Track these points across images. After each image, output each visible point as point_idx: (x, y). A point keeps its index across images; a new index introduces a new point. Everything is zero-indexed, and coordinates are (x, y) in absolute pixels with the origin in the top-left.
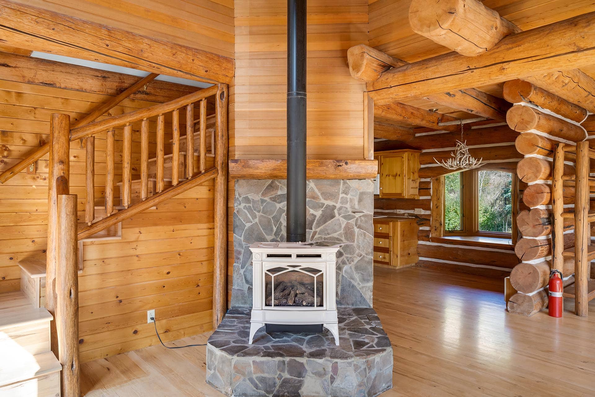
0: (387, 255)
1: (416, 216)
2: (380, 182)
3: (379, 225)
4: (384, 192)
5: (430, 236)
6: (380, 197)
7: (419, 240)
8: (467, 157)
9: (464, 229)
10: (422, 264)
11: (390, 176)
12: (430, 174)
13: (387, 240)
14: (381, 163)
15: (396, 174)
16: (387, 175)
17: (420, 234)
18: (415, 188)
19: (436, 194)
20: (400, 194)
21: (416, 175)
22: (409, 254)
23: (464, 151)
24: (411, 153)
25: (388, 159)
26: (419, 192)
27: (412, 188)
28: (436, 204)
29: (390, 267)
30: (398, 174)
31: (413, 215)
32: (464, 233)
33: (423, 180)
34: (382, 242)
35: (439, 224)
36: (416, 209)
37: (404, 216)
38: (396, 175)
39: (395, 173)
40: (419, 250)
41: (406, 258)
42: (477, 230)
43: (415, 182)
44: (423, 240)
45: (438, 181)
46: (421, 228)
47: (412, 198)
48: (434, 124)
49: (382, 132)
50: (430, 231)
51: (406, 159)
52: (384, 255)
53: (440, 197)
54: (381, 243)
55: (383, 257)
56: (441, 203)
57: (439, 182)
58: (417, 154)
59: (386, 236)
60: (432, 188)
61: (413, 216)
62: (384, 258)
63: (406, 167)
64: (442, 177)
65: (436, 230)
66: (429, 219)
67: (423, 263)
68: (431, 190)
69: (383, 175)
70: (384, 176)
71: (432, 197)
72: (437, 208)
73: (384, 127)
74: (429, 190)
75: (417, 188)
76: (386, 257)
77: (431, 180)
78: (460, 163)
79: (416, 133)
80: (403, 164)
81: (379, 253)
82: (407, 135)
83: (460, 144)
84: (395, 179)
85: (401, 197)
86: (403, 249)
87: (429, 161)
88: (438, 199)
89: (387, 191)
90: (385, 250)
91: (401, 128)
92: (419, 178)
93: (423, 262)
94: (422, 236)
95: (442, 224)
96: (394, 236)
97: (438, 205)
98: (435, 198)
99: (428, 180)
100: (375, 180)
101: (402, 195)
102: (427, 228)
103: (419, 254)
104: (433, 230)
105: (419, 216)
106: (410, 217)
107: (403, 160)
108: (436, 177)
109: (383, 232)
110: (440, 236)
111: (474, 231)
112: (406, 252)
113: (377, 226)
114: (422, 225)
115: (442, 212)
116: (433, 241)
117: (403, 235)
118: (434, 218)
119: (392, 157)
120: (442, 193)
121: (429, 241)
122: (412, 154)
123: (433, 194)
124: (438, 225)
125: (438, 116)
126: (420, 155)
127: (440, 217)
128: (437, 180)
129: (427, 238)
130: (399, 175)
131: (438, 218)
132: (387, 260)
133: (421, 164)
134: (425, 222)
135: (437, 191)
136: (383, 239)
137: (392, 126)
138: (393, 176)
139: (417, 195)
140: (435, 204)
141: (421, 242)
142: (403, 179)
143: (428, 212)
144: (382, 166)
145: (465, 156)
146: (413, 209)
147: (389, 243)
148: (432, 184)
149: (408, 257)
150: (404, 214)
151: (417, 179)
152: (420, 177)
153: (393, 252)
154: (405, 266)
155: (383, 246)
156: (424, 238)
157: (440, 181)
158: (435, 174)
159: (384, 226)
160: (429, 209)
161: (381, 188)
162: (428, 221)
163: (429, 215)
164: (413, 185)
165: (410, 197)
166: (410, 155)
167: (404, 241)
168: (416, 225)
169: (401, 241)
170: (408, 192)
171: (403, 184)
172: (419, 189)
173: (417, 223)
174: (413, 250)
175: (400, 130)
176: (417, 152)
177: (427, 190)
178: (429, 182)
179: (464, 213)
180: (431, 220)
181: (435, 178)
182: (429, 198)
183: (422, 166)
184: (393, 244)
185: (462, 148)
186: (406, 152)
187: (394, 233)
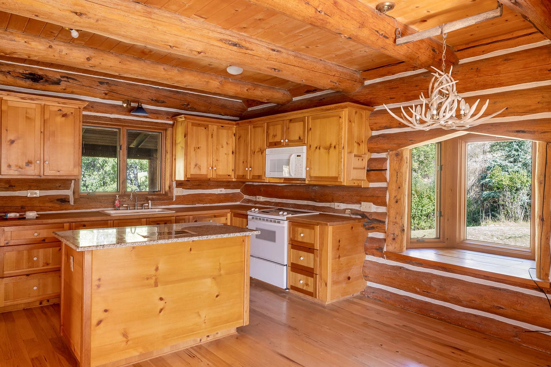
0: (311, 280)
1: (363, 215)
2: (307, 159)
3: (300, 229)
4: (312, 175)
5: (385, 249)
6: (307, 182)
7: (367, 254)
8: (453, 101)
9: (441, 236)
10: (371, 296)
11: (321, 148)
12: (386, 146)
13: (311, 255)
14: (309, 129)
15: (331, 145)
16: (316, 148)
17: (368, 245)
18: (361, 169)
19: (394, 179)
20: (336, 178)
21: (364, 147)
22: (349, 278)
23: (447, 90)
24: (354, 111)
25: (318, 121)
26: (368, 175)
27: (354, 168)
28: (395, 197)
29: (316, 300)
30: (333, 146)
31: (359, 213)
32: (441, 242)
33: (375, 156)
34: (304, 256)
35: (399, 230)
36: (362, 203)
37: (345, 213)
38: (330, 147)
39: (328, 144)
40: (367, 271)
41: (344, 285)
42: (462, 238)
43: (360, 159)
44: (373, 255)
45: (400, 157)
46: (371, 235)
47: (356, 184)
48: (387, 41)
49: (301, 70)
50: (385, 240)
51: (345, 120)
52: (307, 280)
53: (402, 186)
54: (302, 258)
55: (304, 282)
56: (404, 195)
57: (402, 159)
58: (366, 113)
59: (309, 249)
60: (388, 168)
61: (357, 214)
62: (307, 285)
63: (345, 134)
64: (407, 151)
65: (394, 239)
66: (383, 220)
67: (373, 293)
68: (388, 172)
69: (310, 146)
70: (313, 148)
71: (388, 184)
72: (397, 202)
73: (306, 62)
74: (383, 172)
75: (364, 168)
76: (309, 284)
77: (387, 155)
78: (438, 114)
79: (365, 79)
80: (340, 129)
81: (299, 276)
82: (350, 81)
83: (440, 75)
84: (329, 153)
85: (337, 184)
86: (337, 271)
87: (384, 125)
88: (399, 188)
89: (316, 173)
90: (308, 272)
91: (338, 68)
92: (369, 153)
93: (372, 291)
94: (372, 248)
95: (406, 230)
96: (321, 250)
97: (398, 197)
98: (394, 186)
99: (383, 155)
100: (300, 156)
101: (339, 180)
102: (380, 235)
103: (366, 276)
104: (389, 239)
105: (368, 215)
106: (354, 216)
107: (341, 120)
108: (396, 150)
109: (305, 241)
110: (401, 250)
111: (457, 240)
112: (344, 275)
113: (298, 231)
114: (372, 229)
115: (405, 210)
116: (388, 258)
117: (338, 248)
118: (392, 219)
119: (324, 117)
120: (406, 178)
121: (383, 257)
122: (356, 112)
123: (390, 179)
124: (397, 232)
125: (396, 26)
126: (371, 114)
127: (402, 218)
128: (397, 155)
129: (379, 251)
130: (335, 147)
131: (398, 220)
132: (311, 289)
133: (372, 130)
134: (378, 225)
135: (397, 173)
136: (306, 253)
137: (321, 62)
138: (325, 148)
139: (364, 180)
140: (393, 195)
141: (370, 258)
142: (340, 153)
143: (382, 209)
144: (310, 132)
145: (450, 100)
146: (359, 202)
147: (315, 260)
148: (388, 161)
149: (347, 283)
150: (345, 210)
151: (365, 154)
152: (371, 150)
153: (321, 276)
154: (341, 299)
155: (306, 265)
156: (375, 251)
157: (402, 157)
158: (395, 145)
159: (307, 231)
160: (384, 204)
161: (308, 169)
162: (381, 224)
163: (384, 214)
164: (357, 162)
165: (352, 184)
166: (354, 114)
167: (339, 257)
168: (362, 229)
169: (334, 258)
170: (348, 175)
171: (339, 161)
172: (368, 171)
173: (364, 226)
174: (355, 271)
175: (337, 71)
176: (365, 109)
177: (380, 172)
178: (384, 160)
179: (442, 210)
180: (386, 223)
181: (394, 152)
182: (383, 185)
183: (375, 133)
184: (320, 262)
185: (444, 82)
186: (346, 107)
187: (322, 244)
